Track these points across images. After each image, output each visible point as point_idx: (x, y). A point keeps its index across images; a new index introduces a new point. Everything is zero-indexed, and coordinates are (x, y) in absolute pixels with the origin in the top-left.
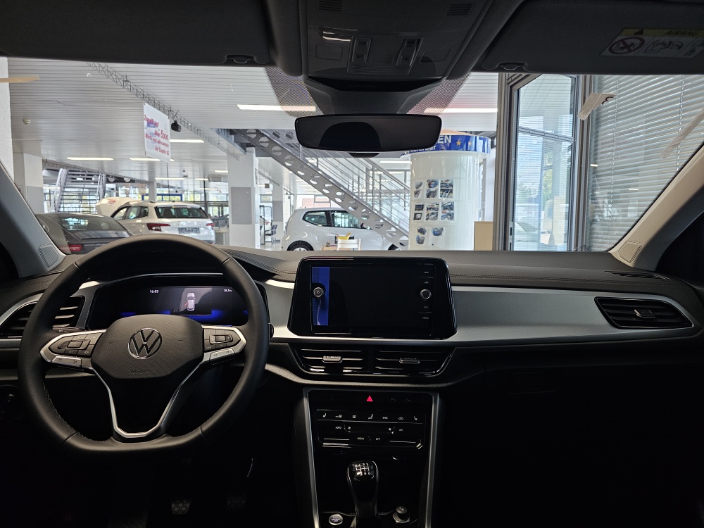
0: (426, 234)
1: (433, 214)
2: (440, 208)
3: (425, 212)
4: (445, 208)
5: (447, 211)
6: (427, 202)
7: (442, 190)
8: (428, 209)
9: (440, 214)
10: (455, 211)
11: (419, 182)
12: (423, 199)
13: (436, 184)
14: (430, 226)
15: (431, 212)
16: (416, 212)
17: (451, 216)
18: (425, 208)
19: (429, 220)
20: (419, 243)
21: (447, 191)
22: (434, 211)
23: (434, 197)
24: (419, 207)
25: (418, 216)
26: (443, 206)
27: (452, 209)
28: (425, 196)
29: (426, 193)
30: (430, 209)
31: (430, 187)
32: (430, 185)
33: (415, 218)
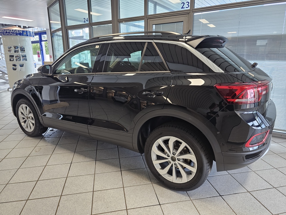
0: (17, 66)
1: (18, 59)
2: (21, 57)
3: (14, 58)
4: (23, 57)
5: (24, 58)
6: (15, 55)
7: (21, 50)
8: (16, 57)
9: (22, 59)
10: (27, 58)
11: (9, 46)
12: (12, 53)
13: (18, 48)
14: (18, 63)
15: (17, 58)
16: (10, 58)
17: (26, 60)
18: (15, 57)
19: (17, 61)
20: (14, 70)
21: (23, 50)
22: (19, 58)
23: (18, 52)
24: (12, 56)
25: (12, 60)
26: (22, 56)
27: (26, 57)
28: (14, 52)
29: (14, 51)
30: (17, 57)
31: (15, 49)
32: (15, 48)
33: (10, 60)
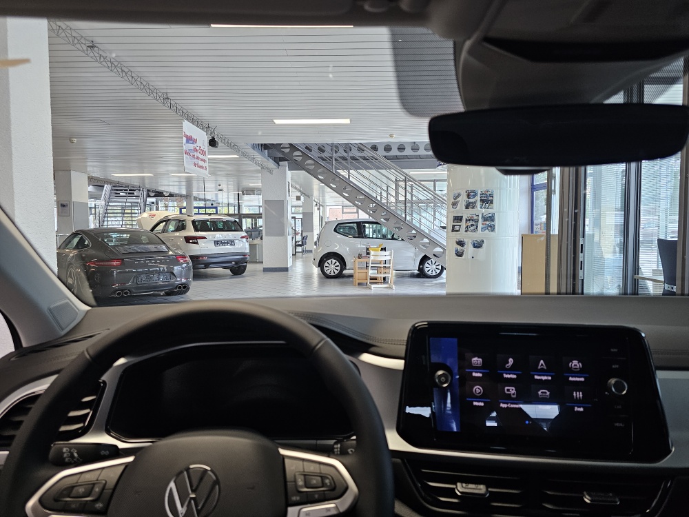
0: (466, 246)
1: (472, 225)
2: (481, 220)
3: (463, 224)
4: (485, 219)
5: (488, 223)
6: (466, 214)
7: (482, 201)
8: (467, 220)
9: (480, 226)
10: (496, 223)
11: (456, 192)
12: (461, 210)
13: (475, 195)
14: (469, 238)
15: (470, 223)
16: (455, 224)
17: (492, 228)
18: (464, 220)
19: (468, 232)
20: (458, 255)
21: (487, 202)
22: (474, 223)
23: (473, 208)
24: (458, 219)
25: (457, 228)
26: (483, 217)
27: (493, 220)
28: (464, 207)
29: (464, 203)
30: (469, 220)
31: (469, 198)
32: (468, 196)
33: (453, 230)
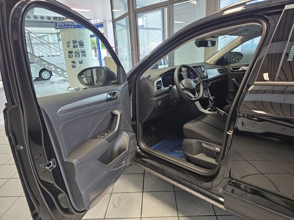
0: (76, 63)
1: (77, 55)
2: (80, 53)
3: (73, 54)
4: (82, 52)
5: (83, 54)
6: (74, 50)
7: (80, 45)
9: (81, 55)
10: (86, 53)
11: (68, 41)
12: (71, 48)
13: (77, 42)
14: (77, 60)
15: (76, 54)
16: (69, 54)
17: (85, 56)
18: (73, 53)
19: (76, 58)
20: (73, 67)
21: (82, 45)
22: (78, 54)
23: (76, 48)
24: (70, 52)
25: (71, 56)
26: (81, 51)
27: (85, 53)
29: (72, 46)
30: (76, 53)
31: (74, 44)
32: (74, 42)
33: (69, 57)
